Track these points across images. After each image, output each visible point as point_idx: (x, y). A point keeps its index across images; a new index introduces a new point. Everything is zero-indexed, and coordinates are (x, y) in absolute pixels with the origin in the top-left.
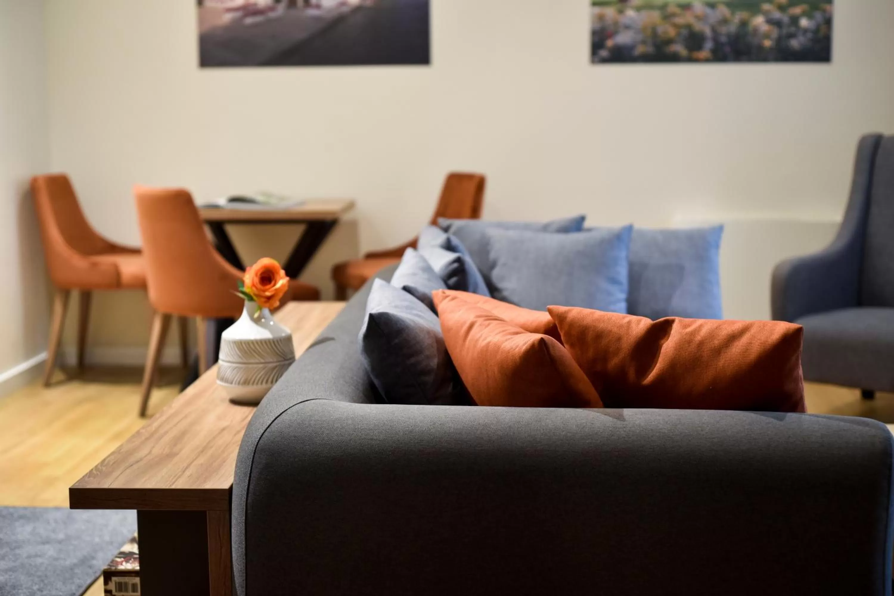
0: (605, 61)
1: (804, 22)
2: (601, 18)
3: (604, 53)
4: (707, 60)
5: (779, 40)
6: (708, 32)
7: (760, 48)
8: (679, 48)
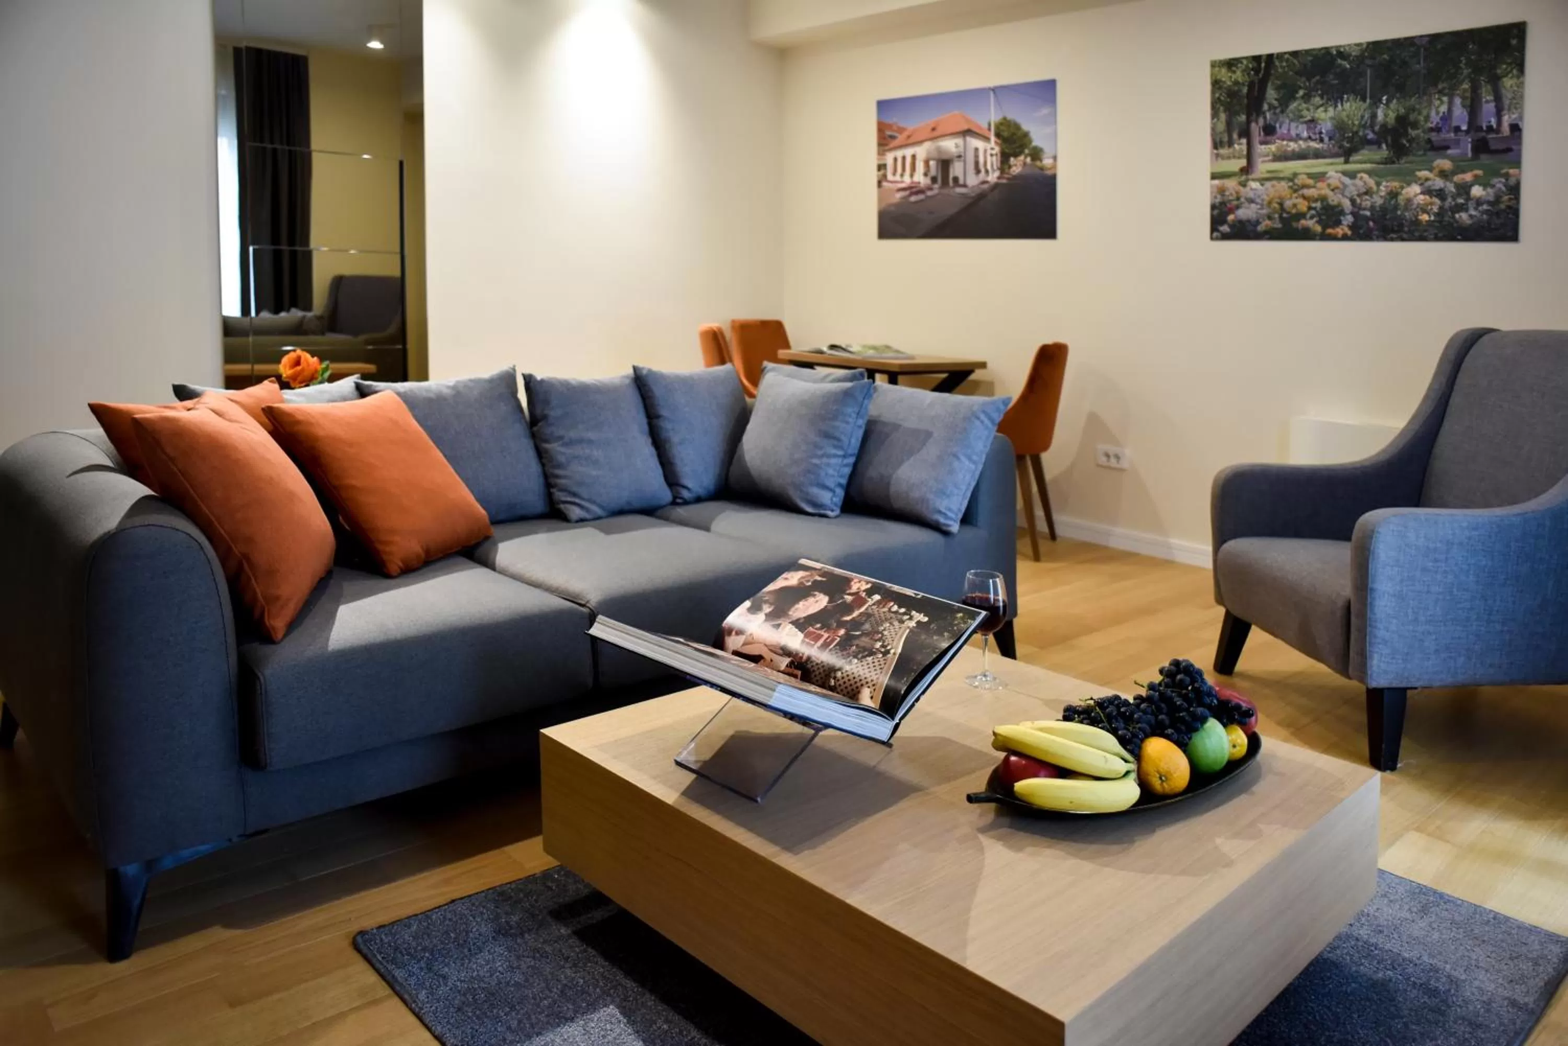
0: (1225, 237)
1: (1477, 191)
2: (1222, 191)
3: (1225, 228)
4: (1345, 238)
5: (1441, 213)
6: (1347, 204)
7: (1416, 222)
8: (1311, 223)
